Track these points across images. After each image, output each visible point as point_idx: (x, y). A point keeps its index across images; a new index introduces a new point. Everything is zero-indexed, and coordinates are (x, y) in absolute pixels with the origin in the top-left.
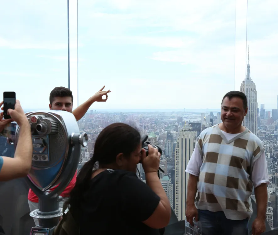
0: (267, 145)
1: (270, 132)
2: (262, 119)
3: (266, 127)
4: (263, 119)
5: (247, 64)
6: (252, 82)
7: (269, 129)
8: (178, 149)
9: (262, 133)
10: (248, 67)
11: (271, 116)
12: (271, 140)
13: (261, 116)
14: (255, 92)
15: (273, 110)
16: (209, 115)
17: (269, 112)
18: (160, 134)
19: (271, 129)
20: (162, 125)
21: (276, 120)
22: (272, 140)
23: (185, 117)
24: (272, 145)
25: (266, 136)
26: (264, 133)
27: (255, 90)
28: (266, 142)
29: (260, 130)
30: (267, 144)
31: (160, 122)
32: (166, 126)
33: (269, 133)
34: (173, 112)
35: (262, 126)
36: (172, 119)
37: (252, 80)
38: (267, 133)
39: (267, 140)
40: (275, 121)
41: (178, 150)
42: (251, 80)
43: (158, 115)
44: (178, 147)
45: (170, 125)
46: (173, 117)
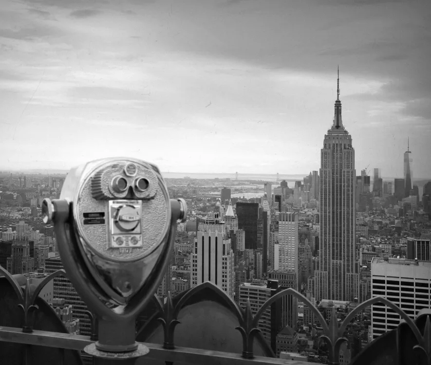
0: (381, 246)
1: (389, 220)
2: (376, 196)
3: (383, 212)
4: (379, 195)
5: (336, 99)
6: (346, 132)
7: (388, 215)
8: (196, 255)
9: (373, 222)
10: (338, 105)
11: (393, 191)
12: (389, 237)
13: (374, 190)
14: (351, 151)
15: (396, 180)
16: (279, 187)
17: (390, 183)
18: (187, 221)
19: (392, 216)
20: (193, 204)
21: (403, 199)
22: (391, 236)
23: (236, 190)
24: (390, 247)
25: (381, 228)
26: (379, 223)
27: (351, 146)
28: (379, 240)
29: (372, 217)
30: (380, 243)
31: (191, 198)
32: (201, 205)
33: (388, 222)
34: (217, 180)
35: (376, 210)
36: (212, 193)
37: (346, 129)
38: (384, 222)
39: (382, 235)
40: (401, 200)
41: (196, 257)
42: (343, 128)
43: (189, 185)
44: (196, 252)
45: (208, 204)
46: (216, 189)
